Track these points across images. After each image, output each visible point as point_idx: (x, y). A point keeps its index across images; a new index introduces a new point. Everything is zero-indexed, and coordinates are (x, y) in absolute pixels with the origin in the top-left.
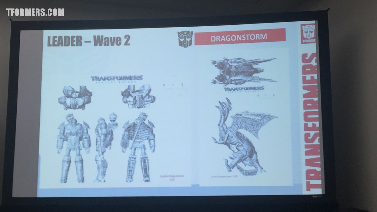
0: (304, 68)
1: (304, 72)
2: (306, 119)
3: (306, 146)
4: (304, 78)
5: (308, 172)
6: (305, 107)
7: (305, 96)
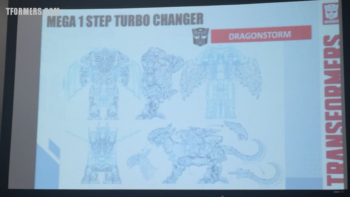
0: (326, 51)
1: (326, 56)
2: (328, 107)
3: (328, 137)
4: (326, 63)
5: (329, 165)
6: (327, 94)
7: (326, 82)
